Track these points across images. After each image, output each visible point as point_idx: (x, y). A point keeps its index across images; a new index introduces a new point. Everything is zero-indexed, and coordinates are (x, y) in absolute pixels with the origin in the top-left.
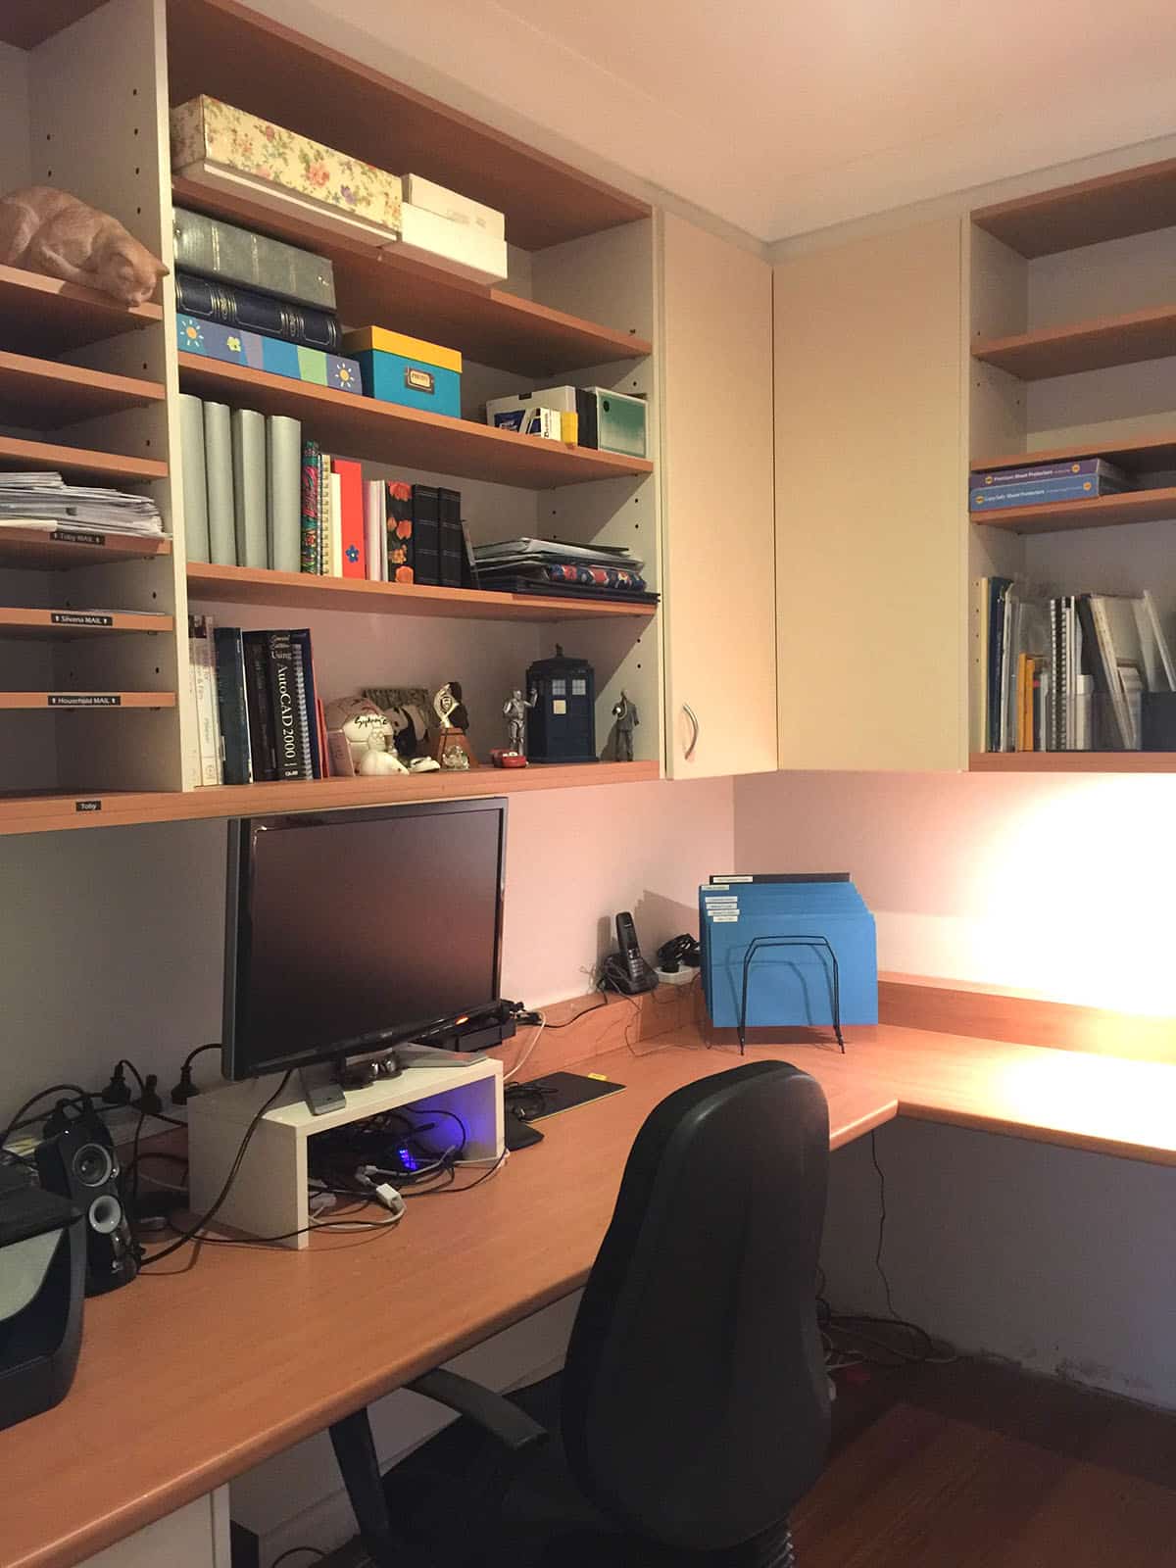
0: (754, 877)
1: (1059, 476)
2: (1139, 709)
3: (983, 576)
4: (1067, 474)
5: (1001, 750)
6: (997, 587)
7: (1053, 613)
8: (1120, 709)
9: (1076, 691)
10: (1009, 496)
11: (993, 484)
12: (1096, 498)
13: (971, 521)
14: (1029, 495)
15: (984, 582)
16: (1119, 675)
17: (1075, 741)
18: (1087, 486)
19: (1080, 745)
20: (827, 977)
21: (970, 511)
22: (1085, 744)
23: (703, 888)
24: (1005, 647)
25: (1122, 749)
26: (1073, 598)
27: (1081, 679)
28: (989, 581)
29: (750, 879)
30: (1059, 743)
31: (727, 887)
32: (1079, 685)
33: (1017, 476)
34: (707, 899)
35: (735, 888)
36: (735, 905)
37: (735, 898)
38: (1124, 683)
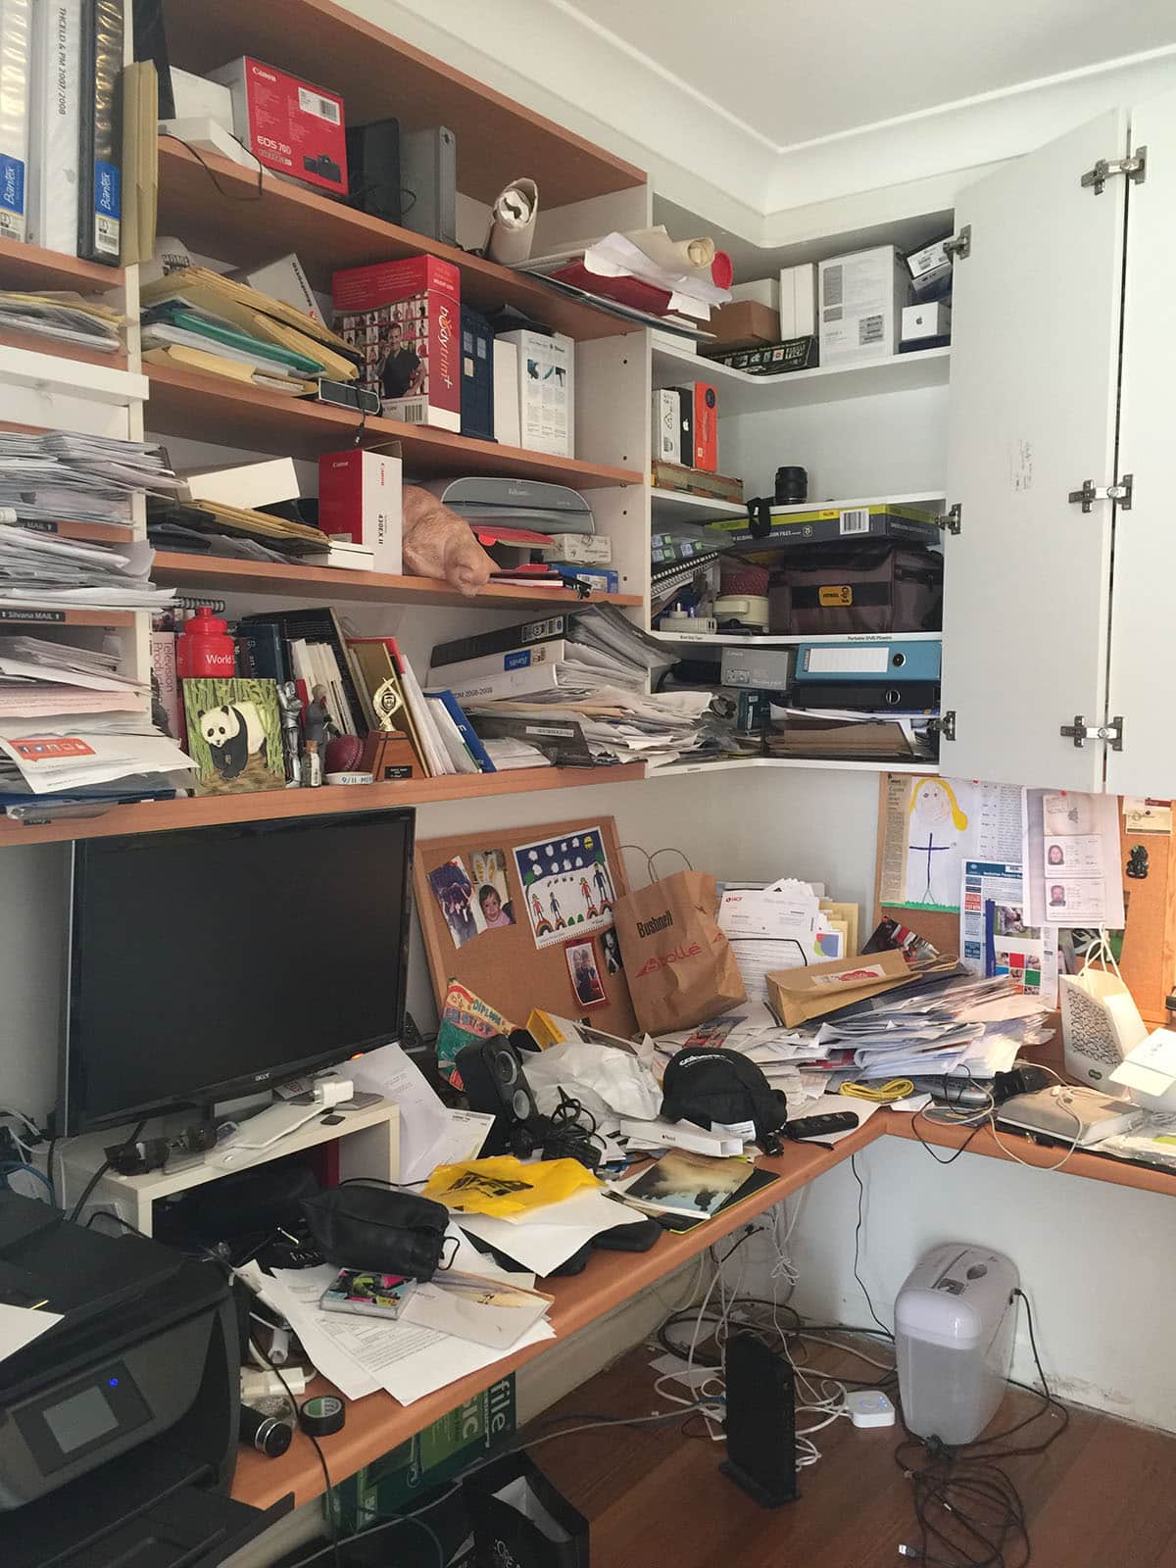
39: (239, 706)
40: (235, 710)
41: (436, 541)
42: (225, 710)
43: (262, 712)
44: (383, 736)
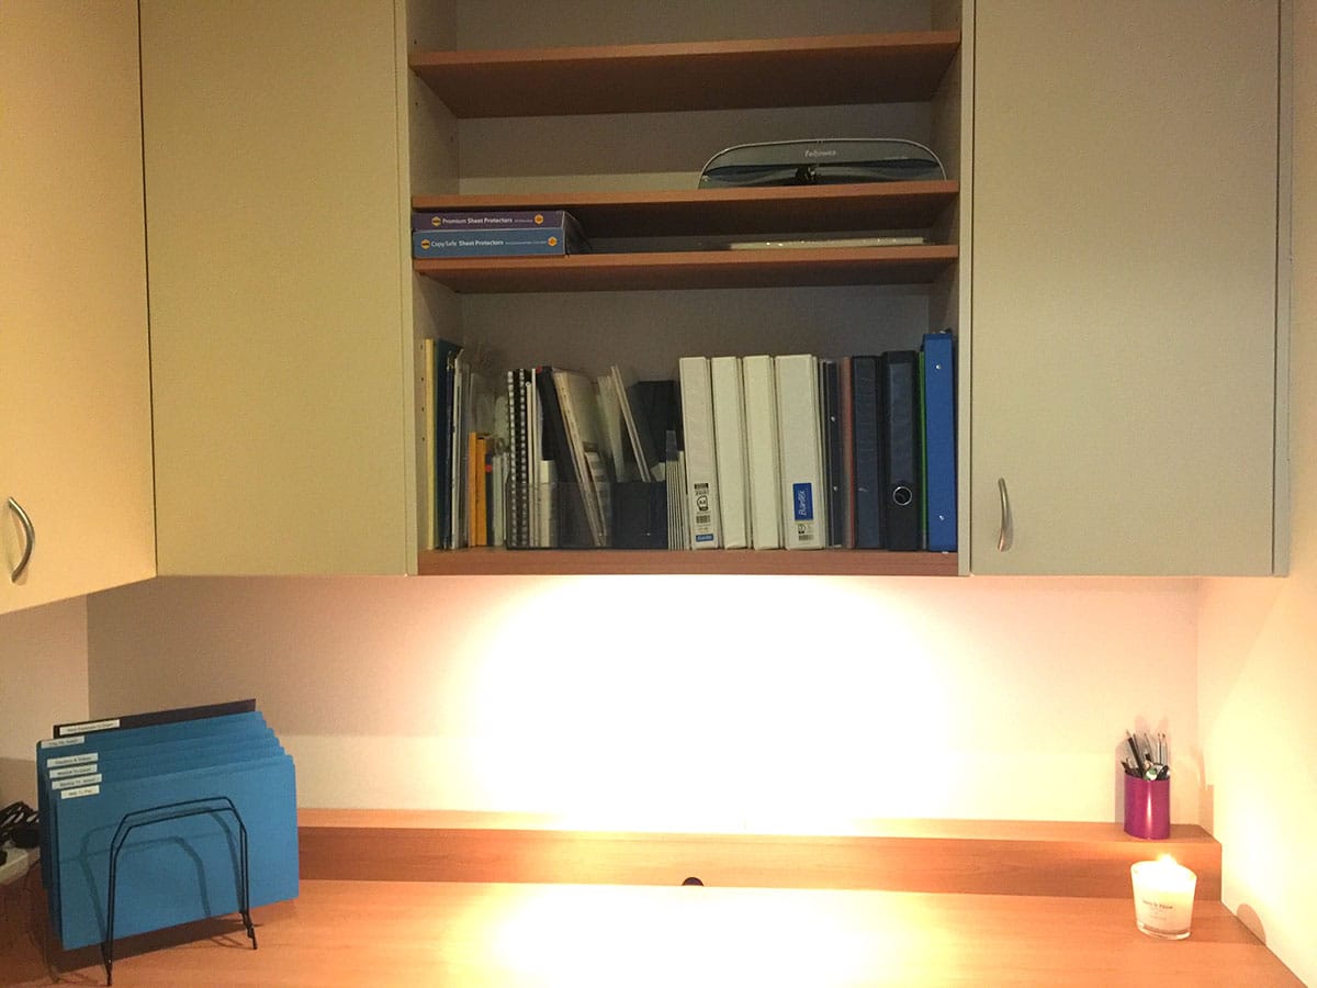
0: (122, 720)
1: (519, 225)
2: (609, 500)
3: (430, 338)
4: (528, 225)
5: (453, 547)
6: (445, 353)
7: (511, 387)
8: (589, 501)
9: (539, 478)
10: (462, 243)
11: (443, 226)
12: (563, 256)
13: (415, 270)
14: (485, 247)
15: (429, 344)
16: (587, 462)
17: (540, 537)
18: (553, 241)
19: (546, 543)
20: (231, 845)
21: (414, 258)
22: (550, 542)
23: (44, 746)
24: (455, 425)
25: (590, 547)
26: (534, 370)
27: (545, 466)
28: (434, 345)
29: (117, 723)
30: (520, 539)
31: (81, 739)
32: (543, 471)
33: (470, 221)
34: (51, 763)
35: (94, 740)
36: (94, 768)
37: (94, 757)
38: (592, 470)
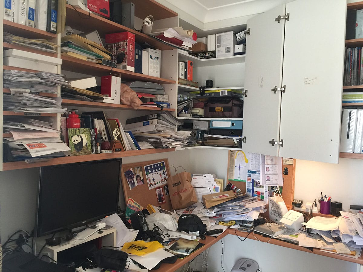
39: (81, 135)
40: (80, 136)
41: (128, 97)
42: (78, 136)
43: (86, 136)
44: (115, 141)
